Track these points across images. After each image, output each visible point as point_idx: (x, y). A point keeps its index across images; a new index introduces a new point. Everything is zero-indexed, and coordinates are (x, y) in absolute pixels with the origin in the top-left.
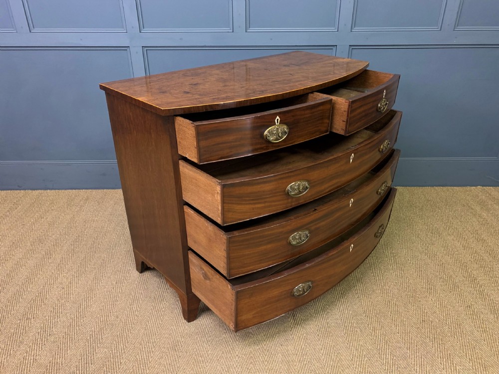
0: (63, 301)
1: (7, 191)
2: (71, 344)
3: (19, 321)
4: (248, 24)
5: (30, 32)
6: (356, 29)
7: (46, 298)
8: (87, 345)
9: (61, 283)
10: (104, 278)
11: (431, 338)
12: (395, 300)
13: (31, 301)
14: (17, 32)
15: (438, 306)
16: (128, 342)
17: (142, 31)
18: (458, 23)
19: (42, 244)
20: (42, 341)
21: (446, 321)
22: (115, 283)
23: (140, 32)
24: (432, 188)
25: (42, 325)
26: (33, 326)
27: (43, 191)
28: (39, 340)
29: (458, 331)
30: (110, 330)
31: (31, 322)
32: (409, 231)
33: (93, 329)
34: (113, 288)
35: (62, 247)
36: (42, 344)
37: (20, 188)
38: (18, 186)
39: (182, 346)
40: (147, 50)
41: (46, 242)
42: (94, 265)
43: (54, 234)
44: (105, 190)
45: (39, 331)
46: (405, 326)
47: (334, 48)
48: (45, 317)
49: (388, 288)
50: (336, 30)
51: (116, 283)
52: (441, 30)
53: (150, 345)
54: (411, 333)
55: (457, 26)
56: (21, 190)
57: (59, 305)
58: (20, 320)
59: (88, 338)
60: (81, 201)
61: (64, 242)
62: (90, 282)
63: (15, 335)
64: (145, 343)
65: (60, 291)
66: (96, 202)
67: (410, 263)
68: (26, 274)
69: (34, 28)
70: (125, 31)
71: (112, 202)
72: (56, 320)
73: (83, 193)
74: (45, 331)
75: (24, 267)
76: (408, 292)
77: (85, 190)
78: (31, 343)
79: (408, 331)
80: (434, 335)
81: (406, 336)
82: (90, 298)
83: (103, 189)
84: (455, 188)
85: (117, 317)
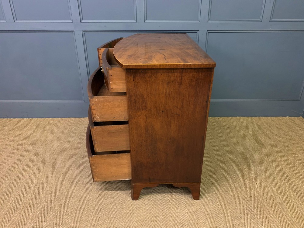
0: (29, 184)
2: (32, 209)
4: (145, 18)
5: (14, 22)
6: (211, 21)
7: (19, 182)
8: (43, 210)
9: (29, 174)
10: (55, 170)
11: (255, 206)
12: (234, 184)
13: (9, 184)
14: (6, 22)
15: (260, 188)
16: (68, 209)
17: (82, 22)
18: (272, 17)
19: (19, 150)
20: (15, 208)
21: (265, 196)
22: (62, 173)
24: (259, 118)
25: (16, 198)
26: (10, 199)
27: (21, 119)
28: (13, 207)
29: (272, 203)
30: (58, 202)
31: (9, 197)
32: (244, 142)
33: (47, 201)
34: (61, 176)
35: (31, 152)
36: (15, 209)
37: (7, 117)
38: (6, 116)
39: (101, 211)
40: (85, 33)
41: (21, 149)
42: (50, 163)
43: (26, 144)
45: (13, 202)
46: (240, 200)
47: (198, 32)
48: (18, 193)
49: (230, 177)
50: (199, 21)
51: (63, 173)
52: (262, 21)
53: (81, 210)
55: (272, 19)
56: (8, 118)
57: (27, 186)
58: (2, 195)
59: (44, 206)
60: (44, 124)
61: (32, 149)
62: (47, 173)
64: (79, 209)
65: (28, 178)
66: (54, 126)
67: (244, 162)
69: (17, 19)
70: (72, 22)
71: (63, 126)
72: (24, 196)
73: (46, 120)
74: (17, 202)
75: (6, 164)
76: (242, 179)
77: (48, 118)
78: (8, 209)
79: (242, 202)
80: (257, 205)
81: (240, 205)
82: (46, 182)
83: (59, 118)
84: (273, 117)
85: (62, 193)
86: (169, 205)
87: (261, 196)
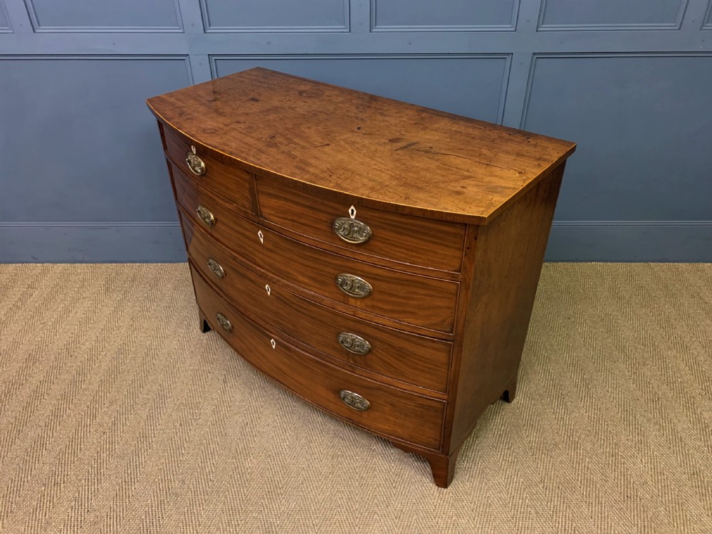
0: (105, 455)
1: (17, 265)
2: (119, 527)
3: (43, 488)
4: (373, 22)
5: (34, 31)
6: (544, 26)
7: (81, 449)
8: (142, 528)
9: (101, 425)
10: (163, 417)
11: (639, 526)
12: (587, 460)
13: (59, 454)
14: (13, 33)
15: (650, 473)
16: (200, 525)
17: (208, 31)
18: (708, 17)
19: (71, 356)
20: (77, 521)
21: (662, 498)
22: (178, 425)
23: (205, 32)
24: (645, 264)
25: (77, 495)
26: (63, 496)
27: (69, 265)
28: (73, 519)
29: (679, 515)
30: (175, 504)
31: (60, 490)
32: (609, 340)
33: (149, 501)
34: (177, 434)
35: (100, 362)
36: (77, 525)
37: (35, 260)
38: (33, 257)
40: (216, 60)
41: (76, 354)
42: (147, 394)
43: (87, 341)
44: (160, 264)
45: (73, 504)
46: (601, 506)
47: (509, 58)
48: (80, 480)
49: (577, 439)
50: (513, 29)
51: (181, 425)
52: (680, 29)
54: (610, 517)
55: (707, 23)
56: (36, 263)
57: (99, 461)
58: (44, 485)
59: (143, 517)
60: (125, 282)
61: (103, 353)
62: (142, 424)
63: (38, 511)
64: (224, 526)
65: (100, 438)
66: (147, 285)
67: (610, 396)
68: (50, 407)
69: (39, 26)
70: (181, 31)
71: (169, 286)
72: (96, 486)
73: (128, 269)
74: (81, 505)
75: (46, 397)
76: (606, 448)
77: (131, 264)
78: (62, 525)
79: (606, 514)
80: (644, 521)
81: (603, 523)
82: (143, 450)
83: (158, 262)
84: (680, 264)
85: (183, 482)
86: (435, 518)
87: (652, 497)
